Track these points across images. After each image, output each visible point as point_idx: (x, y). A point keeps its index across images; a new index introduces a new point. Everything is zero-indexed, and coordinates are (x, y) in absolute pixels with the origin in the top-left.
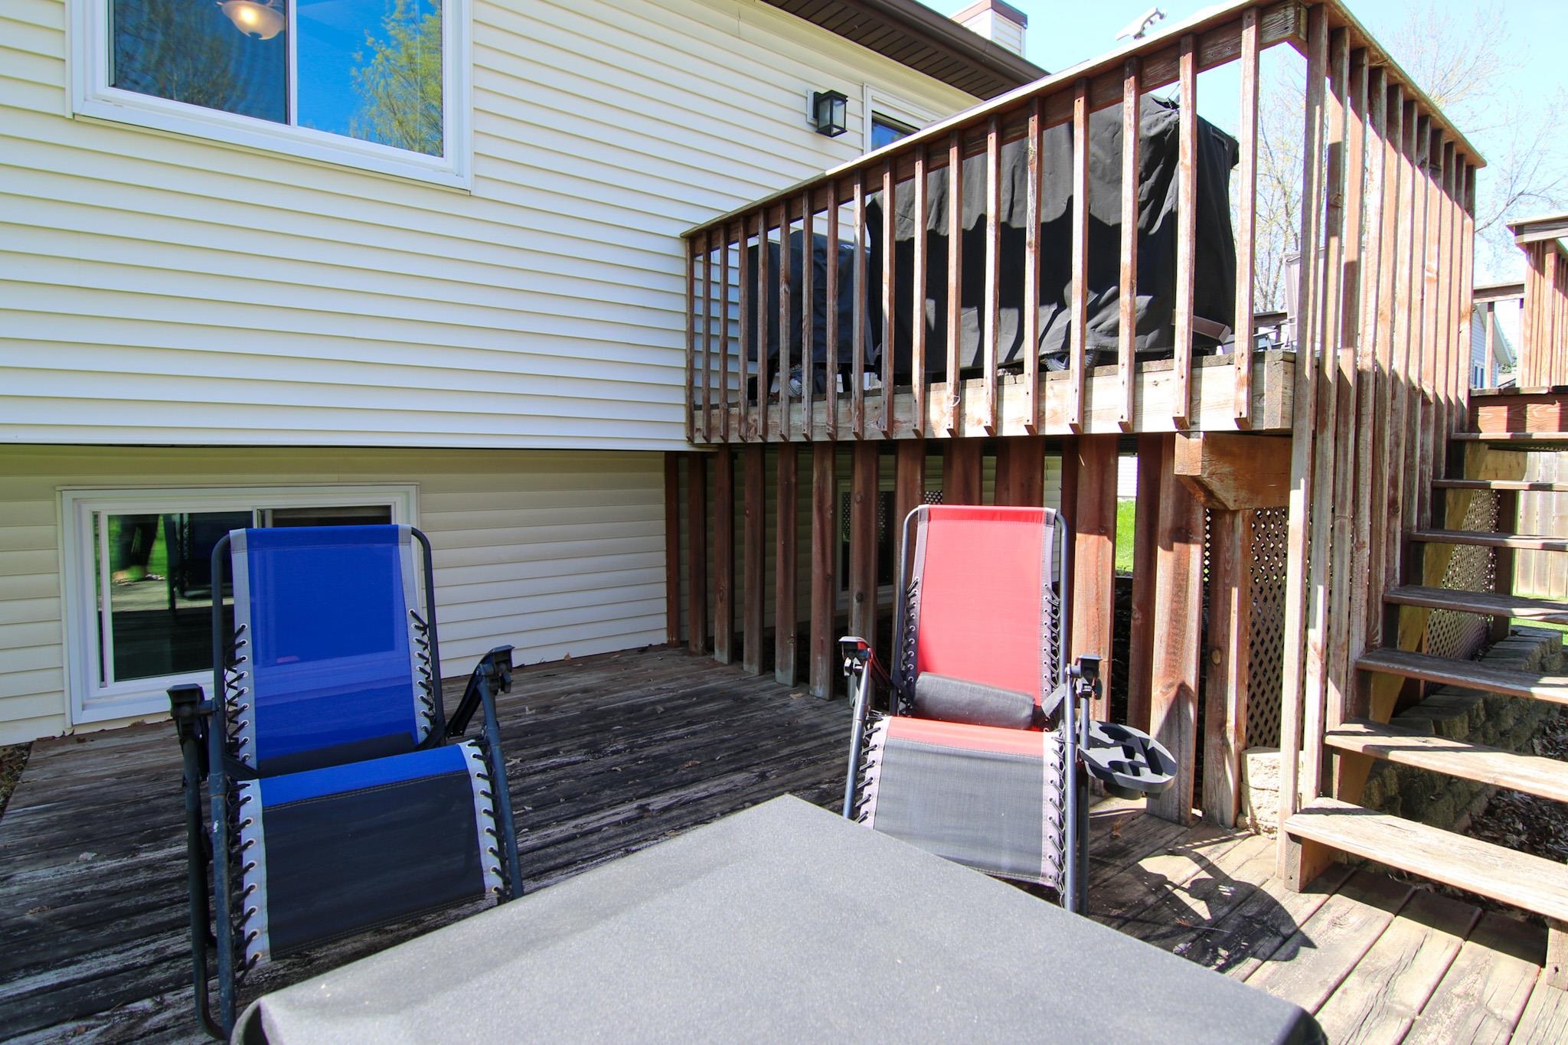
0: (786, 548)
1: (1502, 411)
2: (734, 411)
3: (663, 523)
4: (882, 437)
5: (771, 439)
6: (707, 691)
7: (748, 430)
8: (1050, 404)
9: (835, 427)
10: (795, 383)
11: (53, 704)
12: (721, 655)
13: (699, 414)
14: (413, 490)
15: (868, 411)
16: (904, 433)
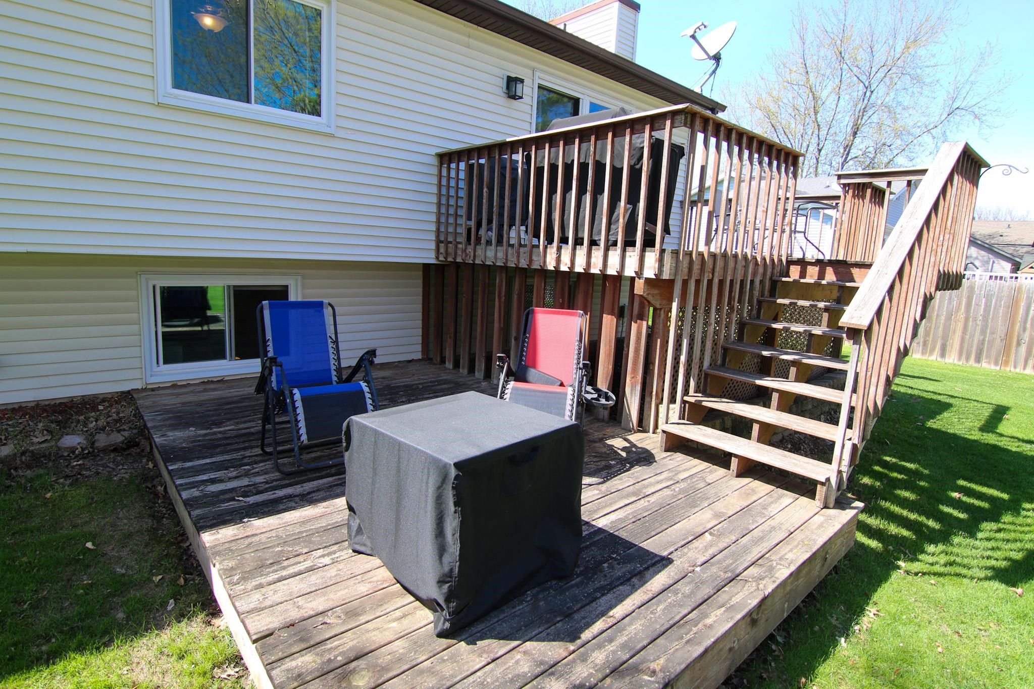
0: (482, 313)
1: (798, 268)
2: (460, 246)
3: (421, 298)
4: (526, 267)
5: (477, 262)
6: (442, 380)
7: (466, 256)
8: (593, 260)
9: (507, 260)
10: (490, 233)
11: (137, 374)
12: (449, 365)
13: (442, 245)
14: (299, 278)
15: (521, 254)
16: (536, 266)
